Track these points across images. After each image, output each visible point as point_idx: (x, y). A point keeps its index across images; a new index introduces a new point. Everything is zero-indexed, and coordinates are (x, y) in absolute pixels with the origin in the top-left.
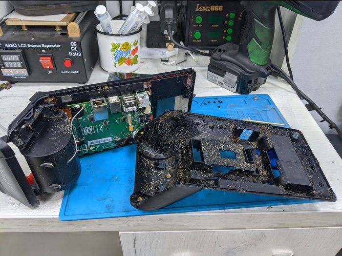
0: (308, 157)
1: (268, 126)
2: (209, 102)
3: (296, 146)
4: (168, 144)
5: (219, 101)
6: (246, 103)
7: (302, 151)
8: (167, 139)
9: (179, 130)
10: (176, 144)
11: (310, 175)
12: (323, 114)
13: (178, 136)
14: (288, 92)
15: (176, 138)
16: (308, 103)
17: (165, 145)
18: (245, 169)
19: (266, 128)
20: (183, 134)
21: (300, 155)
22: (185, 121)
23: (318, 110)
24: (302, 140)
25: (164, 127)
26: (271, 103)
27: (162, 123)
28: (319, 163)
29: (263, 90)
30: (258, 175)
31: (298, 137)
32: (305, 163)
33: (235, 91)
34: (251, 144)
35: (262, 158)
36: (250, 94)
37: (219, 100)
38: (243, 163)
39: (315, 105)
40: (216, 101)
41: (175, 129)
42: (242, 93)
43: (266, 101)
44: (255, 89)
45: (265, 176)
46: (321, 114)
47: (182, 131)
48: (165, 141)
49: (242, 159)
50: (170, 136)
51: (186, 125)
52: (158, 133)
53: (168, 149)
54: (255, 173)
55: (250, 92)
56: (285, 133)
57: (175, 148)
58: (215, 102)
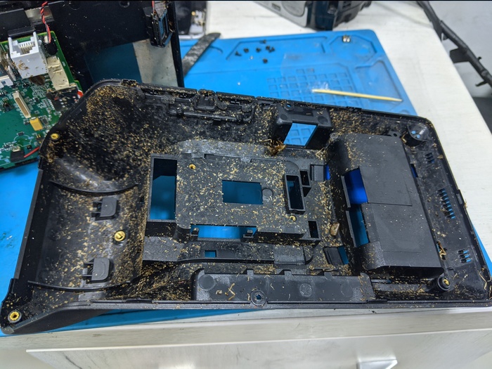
0: (440, 186)
1: (353, 112)
2: (246, 51)
3: (416, 155)
4: (122, 160)
5: (268, 48)
6: (324, 51)
7: (429, 170)
8: (117, 148)
9: (138, 128)
10: (140, 160)
11: (442, 230)
12: (484, 69)
13: (140, 141)
14: (414, 25)
15: (138, 148)
16: (454, 47)
17: (116, 161)
18: (281, 231)
19: (349, 117)
20: (150, 138)
21: (423, 178)
22: (146, 107)
23: (475, 61)
24: (431, 142)
25: (104, 120)
26: (377, 49)
27: (94, 113)
28: (464, 203)
29: (364, 20)
30: (315, 239)
31: (424, 134)
32: (433, 201)
33: (305, 23)
34: (312, 156)
35: (332, 191)
36: (335, 30)
37: (268, 44)
38: (278, 212)
39: (468, 53)
40: (263, 46)
41: (129, 127)
42: (318, 27)
43: (366, 46)
44: (348, 19)
45: (335, 237)
46: (480, 70)
47: (146, 131)
48: (114, 152)
49: (278, 201)
50: (122, 142)
51: (152, 118)
52: (93, 135)
53: (124, 170)
54: (307, 237)
55: (336, 26)
56: (393, 126)
57: (139, 168)
58: (258, 50)
